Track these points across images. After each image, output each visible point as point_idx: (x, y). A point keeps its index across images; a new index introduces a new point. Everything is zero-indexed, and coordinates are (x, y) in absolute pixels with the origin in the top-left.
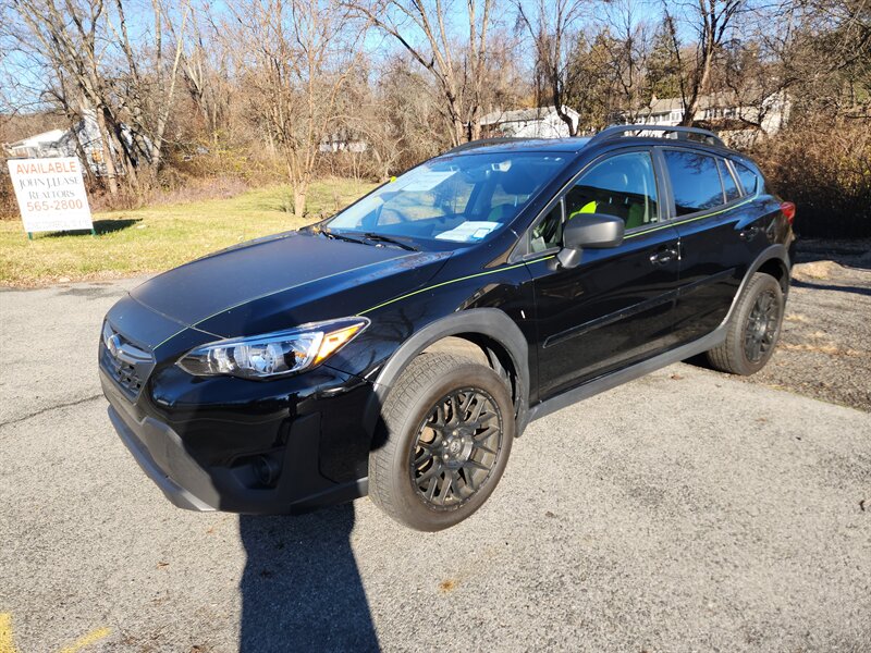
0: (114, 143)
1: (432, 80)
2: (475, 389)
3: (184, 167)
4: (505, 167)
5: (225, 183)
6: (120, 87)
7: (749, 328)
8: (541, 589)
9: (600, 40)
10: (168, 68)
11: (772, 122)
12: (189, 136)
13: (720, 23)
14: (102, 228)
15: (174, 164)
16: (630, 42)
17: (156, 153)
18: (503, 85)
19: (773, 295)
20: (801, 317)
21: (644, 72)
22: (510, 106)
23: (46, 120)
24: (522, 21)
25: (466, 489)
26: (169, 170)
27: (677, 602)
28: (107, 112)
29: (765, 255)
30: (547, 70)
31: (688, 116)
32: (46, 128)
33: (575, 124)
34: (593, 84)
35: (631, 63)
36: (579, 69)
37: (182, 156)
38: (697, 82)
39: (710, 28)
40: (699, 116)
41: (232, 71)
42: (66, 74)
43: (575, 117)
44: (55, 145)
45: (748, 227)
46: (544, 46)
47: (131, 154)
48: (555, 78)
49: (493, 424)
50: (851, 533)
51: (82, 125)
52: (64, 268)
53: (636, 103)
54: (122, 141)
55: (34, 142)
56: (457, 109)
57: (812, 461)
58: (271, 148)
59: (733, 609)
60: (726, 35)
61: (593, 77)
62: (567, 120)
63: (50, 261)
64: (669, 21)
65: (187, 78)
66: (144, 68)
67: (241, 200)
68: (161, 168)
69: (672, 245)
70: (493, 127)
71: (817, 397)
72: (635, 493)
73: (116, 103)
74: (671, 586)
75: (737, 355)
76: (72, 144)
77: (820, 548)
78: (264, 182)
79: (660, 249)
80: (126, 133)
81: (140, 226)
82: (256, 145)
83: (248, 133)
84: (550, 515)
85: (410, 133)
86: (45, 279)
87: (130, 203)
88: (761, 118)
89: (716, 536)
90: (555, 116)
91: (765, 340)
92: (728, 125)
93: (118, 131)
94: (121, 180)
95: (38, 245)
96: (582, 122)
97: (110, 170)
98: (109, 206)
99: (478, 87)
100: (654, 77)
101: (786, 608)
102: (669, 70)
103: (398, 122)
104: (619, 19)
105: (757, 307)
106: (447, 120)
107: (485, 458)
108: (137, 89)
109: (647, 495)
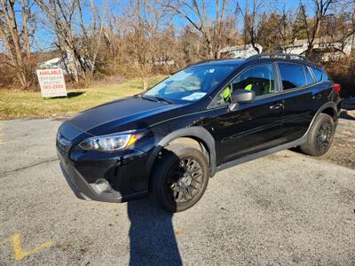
0: (78, 63)
1: (201, 35)
2: (192, 158)
3: (103, 72)
4: (212, 71)
5: (119, 78)
6: (80, 41)
7: (318, 136)
8: (214, 236)
9: (273, 16)
10: (98, 33)
11: (348, 49)
12: (105, 59)
13: (325, 7)
14: (70, 95)
15: (99, 71)
16: (285, 16)
17: (93, 66)
18: (230, 36)
19: (329, 123)
20: (348, 133)
21: (291, 29)
22: (233, 44)
23: (53, 55)
24: (238, 9)
25: (189, 197)
26: (98, 73)
27: (267, 244)
28: (75, 51)
29: (325, 106)
30: (249, 29)
31: (310, 46)
32: (53, 57)
33: (261, 51)
34: (268, 35)
35: (285, 25)
36: (262, 29)
37: (103, 67)
38: (314, 32)
39: (320, 9)
40: (316, 47)
41: (122, 34)
42: (60, 36)
43: (260, 48)
44: (56, 64)
45: (316, 95)
46: (248, 19)
47: (84, 67)
48: (252, 33)
49: (200, 172)
50: (348, 222)
51: (66, 56)
52: (55, 110)
53: (288, 41)
54: (81, 62)
55: (48, 63)
56: (211, 46)
57: (337, 192)
58: (137, 63)
59: (290, 249)
60: (328, 12)
61: (269, 32)
62: (257, 50)
63: (50, 107)
64: (302, 8)
65: (105, 37)
66: (89, 34)
67: (124, 85)
68: (94, 72)
69: (280, 102)
70: (226, 53)
71: (347, 166)
72: (259, 202)
73: (79, 47)
74: (266, 238)
75: (312, 148)
76: (62, 63)
77: (333, 227)
78: (134, 77)
79: (275, 103)
80: (82, 59)
81: (85, 95)
82: (131, 62)
83: (128, 58)
84: (222, 209)
85: (191, 56)
86: (48, 115)
87: (83, 86)
88: (343, 47)
89: (289, 220)
90: (252, 48)
91: (326, 141)
92: (327, 50)
93: (79, 58)
94: (80, 77)
95: (46, 102)
96: (264, 50)
97: (76, 73)
98: (75, 87)
99: (220, 37)
100: (295, 31)
101: (312, 250)
102: (302, 28)
103: (186, 52)
104: (280, 7)
105: (321, 128)
106: (207, 51)
107: (197, 185)
108: (87, 42)
109: (263, 203)
